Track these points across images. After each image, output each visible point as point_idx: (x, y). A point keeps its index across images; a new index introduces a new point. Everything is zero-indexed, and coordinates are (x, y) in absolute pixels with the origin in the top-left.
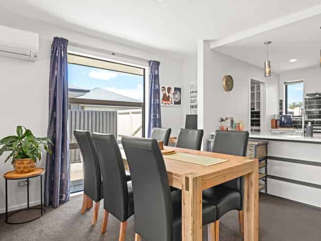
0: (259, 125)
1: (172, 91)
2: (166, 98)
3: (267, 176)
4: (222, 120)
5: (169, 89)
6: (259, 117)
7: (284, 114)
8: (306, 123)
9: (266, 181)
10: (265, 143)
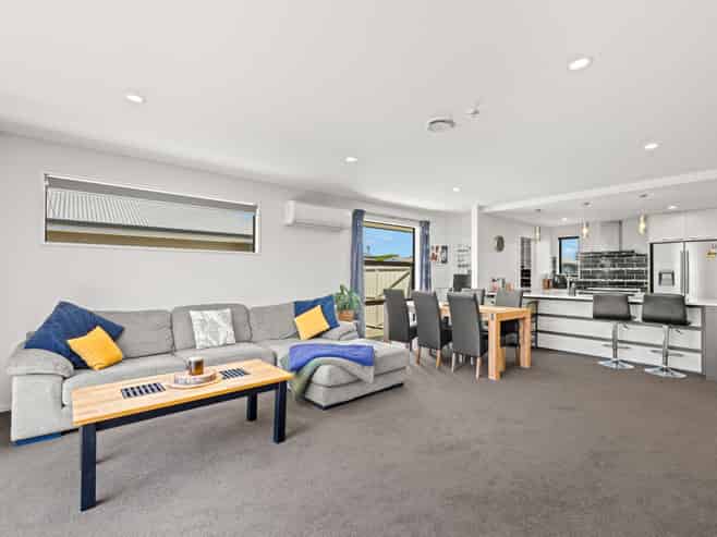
0: (529, 285)
1: (440, 249)
2: (435, 258)
3: (537, 331)
4: (494, 280)
5: (437, 248)
6: (529, 276)
7: (558, 273)
8: (571, 283)
9: (536, 335)
10: (536, 302)
